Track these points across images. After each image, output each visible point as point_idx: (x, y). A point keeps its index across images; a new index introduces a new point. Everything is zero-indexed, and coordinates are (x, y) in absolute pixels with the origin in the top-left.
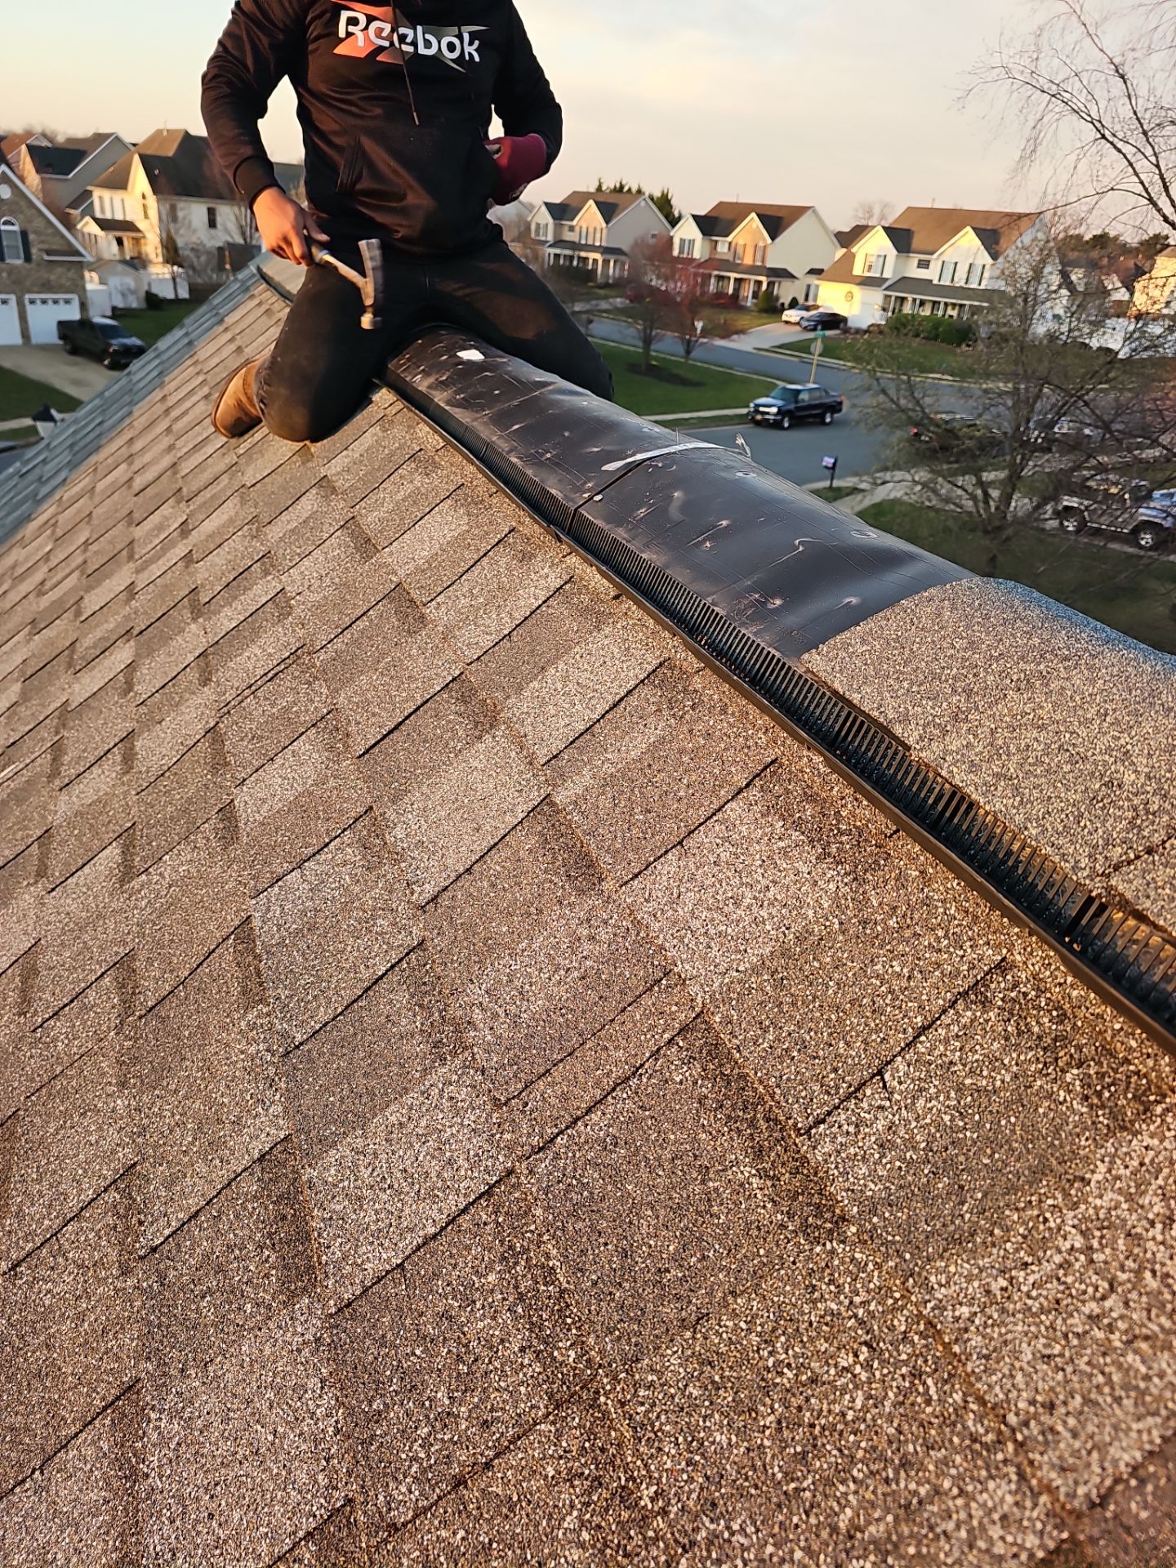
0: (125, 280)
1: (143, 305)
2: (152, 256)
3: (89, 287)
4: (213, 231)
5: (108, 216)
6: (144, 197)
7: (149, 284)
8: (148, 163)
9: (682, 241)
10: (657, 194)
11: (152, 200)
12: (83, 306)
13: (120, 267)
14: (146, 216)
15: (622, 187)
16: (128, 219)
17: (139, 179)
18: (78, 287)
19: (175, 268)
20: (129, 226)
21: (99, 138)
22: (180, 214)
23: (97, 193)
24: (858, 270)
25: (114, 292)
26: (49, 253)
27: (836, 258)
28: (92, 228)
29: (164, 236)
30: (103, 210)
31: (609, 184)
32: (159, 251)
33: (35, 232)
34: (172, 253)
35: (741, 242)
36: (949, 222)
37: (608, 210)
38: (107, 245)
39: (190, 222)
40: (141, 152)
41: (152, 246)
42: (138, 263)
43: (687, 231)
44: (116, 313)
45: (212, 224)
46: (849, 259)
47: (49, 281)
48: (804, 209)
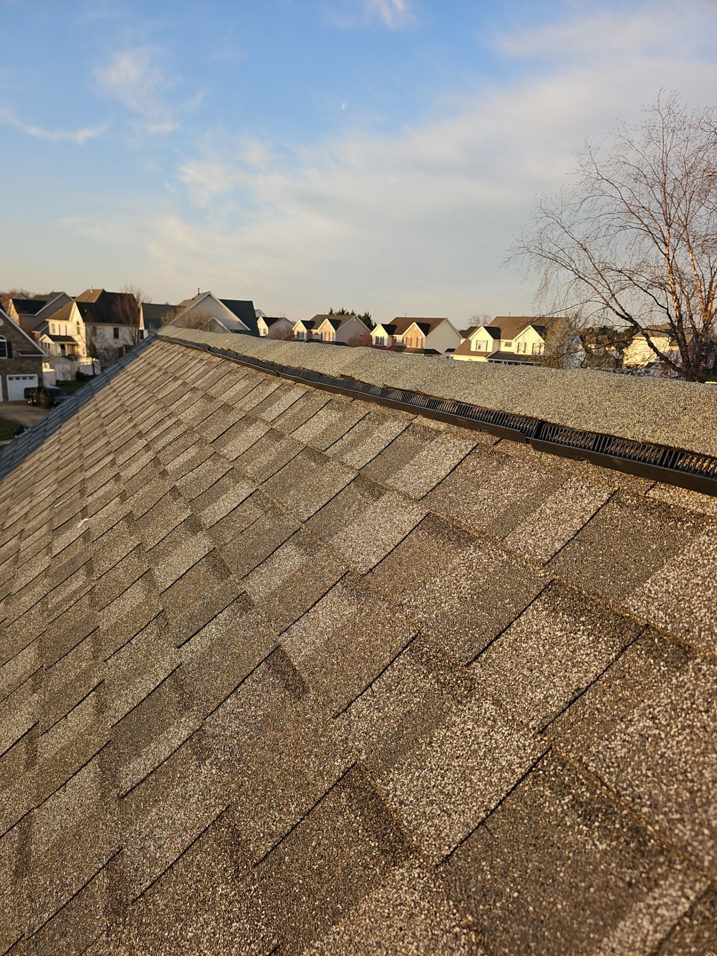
0: (67, 366)
1: (75, 379)
2: (81, 353)
3: (44, 370)
4: (116, 340)
5: (57, 333)
6: (78, 323)
7: (79, 368)
8: (81, 306)
9: (377, 338)
10: (362, 315)
11: (82, 326)
12: (40, 380)
13: (62, 360)
14: (79, 333)
15: (343, 312)
16: (68, 335)
17: (76, 315)
18: (38, 371)
19: (94, 359)
20: (69, 338)
21: (53, 295)
22: (98, 331)
23: (51, 322)
24: (473, 349)
25: (58, 372)
26: (22, 353)
27: (461, 343)
28: (47, 340)
29: (89, 343)
30: (54, 331)
31: (336, 310)
32: (85, 351)
33: (16, 343)
34: (92, 351)
35: (409, 337)
36: (518, 325)
37: (336, 324)
38: (55, 348)
40: (78, 301)
41: (82, 349)
42: (74, 357)
43: (380, 332)
44: (58, 383)
45: (116, 336)
46: (468, 343)
47: (21, 368)
48: (441, 320)
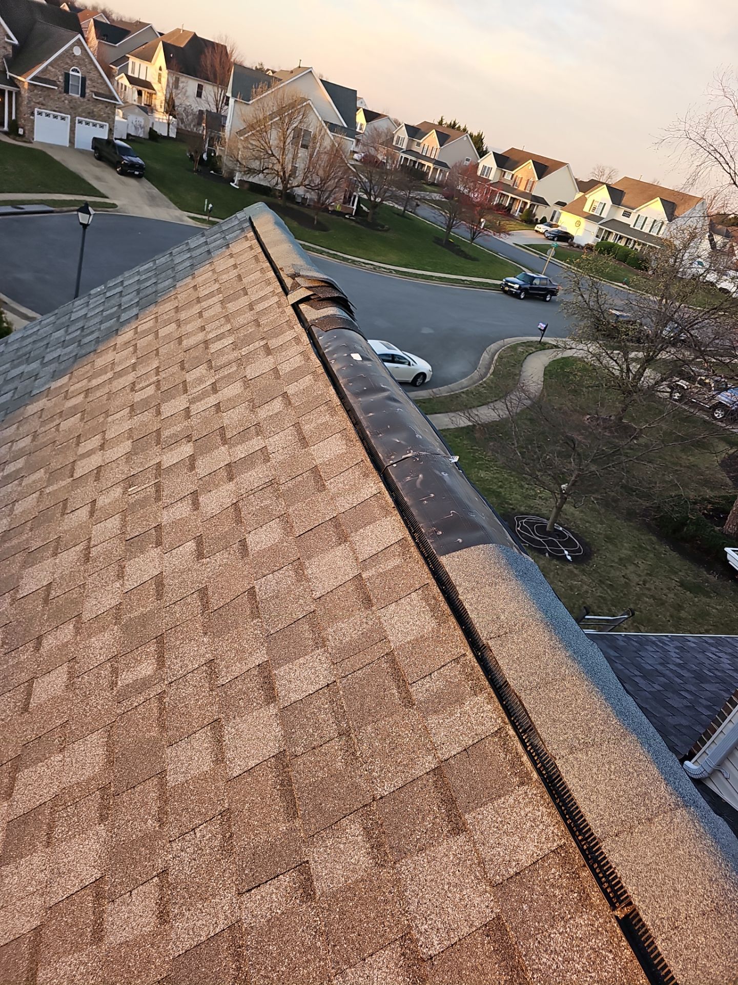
0: (139, 118)
1: (147, 137)
2: (158, 107)
3: (117, 118)
4: (198, 99)
5: (136, 76)
6: (160, 69)
7: (153, 124)
8: (167, 48)
9: (484, 167)
10: (475, 134)
11: (165, 72)
12: (111, 131)
13: (137, 110)
14: (160, 81)
15: (455, 124)
16: (148, 80)
17: (160, 58)
18: (110, 119)
19: (171, 117)
20: (147, 85)
21: (140, 25)
22: (181, 85)
23: (132, 59)
24: (586, 209)
25: (130, 124)
26: (97, 94)
27: (576, 198)
28: (125, 81)
29: (168, 96)
30: (133, 72)
31: (447, 121)
32: (163, 105)
33: (91, 80)
34: (171, 108)
35: (520, 176)
36: (648, 191)
37: (443, 138)
38: (131, 94)
39: (186, 91)
40: (165, 41)
41: (159, 101)
42: (148, 109)
43: (489, 162)
44: (130, 138)
45: (199, 95)
46: (583, 200)
47: (93, 112)
48: (563, 164)
